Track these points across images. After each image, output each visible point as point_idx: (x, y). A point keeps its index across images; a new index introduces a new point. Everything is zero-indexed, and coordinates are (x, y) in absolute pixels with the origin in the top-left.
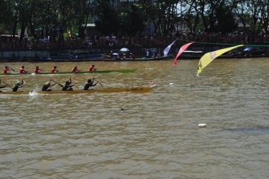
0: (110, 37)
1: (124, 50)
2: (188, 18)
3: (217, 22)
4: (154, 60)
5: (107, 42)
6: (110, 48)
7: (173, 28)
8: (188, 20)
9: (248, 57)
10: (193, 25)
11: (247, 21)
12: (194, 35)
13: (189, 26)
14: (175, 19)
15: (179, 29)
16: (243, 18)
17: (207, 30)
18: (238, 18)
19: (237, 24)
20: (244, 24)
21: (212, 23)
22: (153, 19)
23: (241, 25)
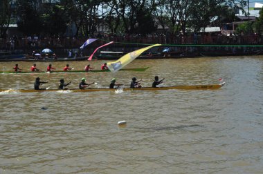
0: (33, 38)
1: (46, 50)
2: (109, 19)
3: (137, 24)
4: (76, 60)
5: (30, 43)
6: (33, 49)
7: (94, 29)
8: (109, 22)
9: (167, 57)
10: (114, 26)
11: (166, 23)
12: (115, 36)
13: (111, 27)
14: (96, 20)
15: (101, 30)
16: (162, 20)
17: (127, 31)
18: (157, 20)
19: (157, 26)
20: (163, 27)
21: (132, 25)
22: (75, 20)
23: (160, 27)
